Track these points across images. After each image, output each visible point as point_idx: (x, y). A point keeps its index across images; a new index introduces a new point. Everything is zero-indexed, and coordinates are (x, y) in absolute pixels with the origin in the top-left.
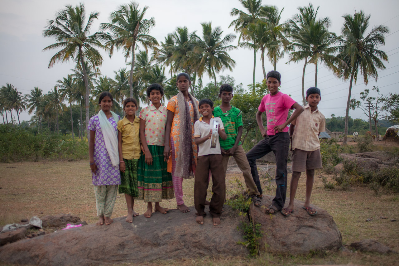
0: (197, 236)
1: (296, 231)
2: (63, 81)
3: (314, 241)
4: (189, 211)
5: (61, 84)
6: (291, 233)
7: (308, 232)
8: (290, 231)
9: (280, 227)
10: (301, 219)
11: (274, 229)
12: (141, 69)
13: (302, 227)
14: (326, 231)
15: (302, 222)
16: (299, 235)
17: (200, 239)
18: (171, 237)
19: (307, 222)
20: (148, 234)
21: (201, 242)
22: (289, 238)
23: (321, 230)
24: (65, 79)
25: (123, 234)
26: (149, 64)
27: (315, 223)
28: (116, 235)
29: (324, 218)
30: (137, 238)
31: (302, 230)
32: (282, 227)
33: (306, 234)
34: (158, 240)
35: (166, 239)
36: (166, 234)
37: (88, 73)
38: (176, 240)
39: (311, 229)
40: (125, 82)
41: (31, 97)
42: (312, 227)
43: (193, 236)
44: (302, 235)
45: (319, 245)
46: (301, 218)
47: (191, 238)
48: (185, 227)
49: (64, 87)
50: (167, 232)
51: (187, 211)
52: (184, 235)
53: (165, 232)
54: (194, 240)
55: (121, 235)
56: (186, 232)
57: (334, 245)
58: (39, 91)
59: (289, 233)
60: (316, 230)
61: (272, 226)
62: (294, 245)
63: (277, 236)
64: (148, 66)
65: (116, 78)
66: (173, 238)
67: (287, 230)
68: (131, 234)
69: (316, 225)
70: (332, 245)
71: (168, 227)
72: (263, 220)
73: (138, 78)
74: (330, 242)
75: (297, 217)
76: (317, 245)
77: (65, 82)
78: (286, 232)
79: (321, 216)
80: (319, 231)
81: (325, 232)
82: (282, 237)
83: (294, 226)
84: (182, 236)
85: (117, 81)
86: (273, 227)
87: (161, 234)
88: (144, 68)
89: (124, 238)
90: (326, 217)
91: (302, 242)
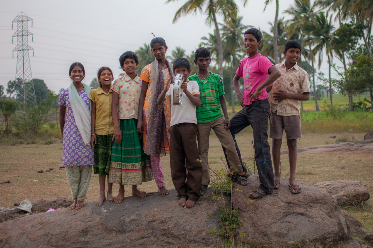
0: (167, 223)
1: (282, 218)
2: (208, 37)
3: (300, 231)
4: (167, 195)
5: (206, 42)
6: (275, 221)
7: (295, 220)
8: (274, 218)
9: (263, 214)
10: (291, 205)
11: (255, 216)
12: (301, 17)
13: (290, 214)
14: (320, 220)
15: (291, 208)
16: (283, 224)
17: (169, 227)
18: (138, 223)
19: (298, 208)
20: (114, 219)
21: (170, 229)
22: (271, 227)
23: (313, 219)
24: (211, 36)
25: (89, 220)
26: (312, 11)
27: (309, 210)
28: (82, 220)
29: (324, 204)
30: (102, 224)
31: (288, 219)
32: (265, 213)
33: (292, 223)
34: (124, 226)
35: (133, 226)
36: (133, 220)
37: (237, 26)
38: (143, 226)
39: (300, 217)
40: (283, 35)
41: (172, 59)
42: (302, 214)
43: (162, 222)
44: (288, 223)
45: (307, 236)
46: (292, 203)
47: (159, 225)
48: (155, 212)
49: (209, 45)
50: (134, 218)
51: (165, 195)
52: (152, 222)
53: (133, 217)
54: (162, 227)
55: (87, 220)
56: (156, 218)
57: (327, 237)
58: (181, 51)
59: (272, 221)
60: (307, 218)
61: (254, 212)
62: (276, 235)
63: (257, 224)
64: (311, 14)
65: (272, 31)
66: (140, 225)
67: (271, 217)
68: (98, 220)
69: (308, 212)
70: (325, 237)
71: (137, 213)
72: (244, 205)
73: (298, 30)
74: (322, 233)
75: (287, 202)
76: (305, 236)
77: (211, 39)
78: (270, 220)
79: (321, 201)
80: (311, 220)
81: (317, 221)
82: (262, 226)
83: (280, 212)
84: (149, 222)
85: (272, 35)
86: (255, 214)
87: (127, 220)
88: (305, 16)
89: (89, 223)
90: (326, 203)
91: (286, 232)
